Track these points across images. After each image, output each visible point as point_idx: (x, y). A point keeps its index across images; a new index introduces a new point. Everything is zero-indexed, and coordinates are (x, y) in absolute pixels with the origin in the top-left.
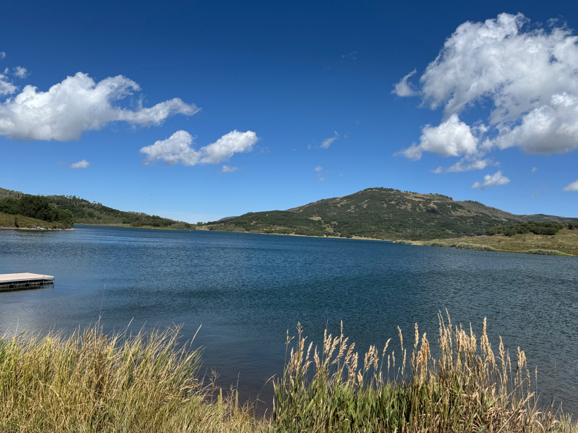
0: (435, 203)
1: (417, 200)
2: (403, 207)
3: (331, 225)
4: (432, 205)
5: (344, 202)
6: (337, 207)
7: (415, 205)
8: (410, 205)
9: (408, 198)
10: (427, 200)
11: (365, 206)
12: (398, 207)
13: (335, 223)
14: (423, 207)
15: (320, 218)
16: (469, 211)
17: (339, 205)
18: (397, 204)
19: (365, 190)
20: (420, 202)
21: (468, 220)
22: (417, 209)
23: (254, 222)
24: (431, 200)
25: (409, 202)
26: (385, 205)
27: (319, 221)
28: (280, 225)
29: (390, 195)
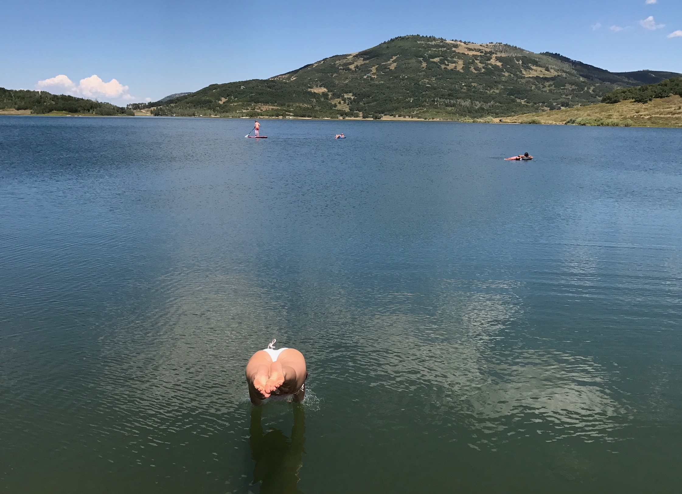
0: (498, 59)
1: (471, 53)
2: (451, 66)
3: (344, 100)
4: (493, 61)
5: (360, 62)
6: (349, 69)
7: (469, 62)
8: (461, 62)
9: (457, 51)
10: (486, 53)
11: (393, 67)
12: (443, 66)
13: (350, 96)
14: (480, 65)
15: (324, 90)
16: (547, 69)
17: (352, 67)
18: (442, 62)
19: (392, 40)
20: (475, 57)
21: (547, 84)
22: (472, 69)
23: (224, 100)
24: (491, 53)
25: (459, 58)
26: (424, 65)
27: (325, 95)
28: (266, 103)
29: (429, 47)
